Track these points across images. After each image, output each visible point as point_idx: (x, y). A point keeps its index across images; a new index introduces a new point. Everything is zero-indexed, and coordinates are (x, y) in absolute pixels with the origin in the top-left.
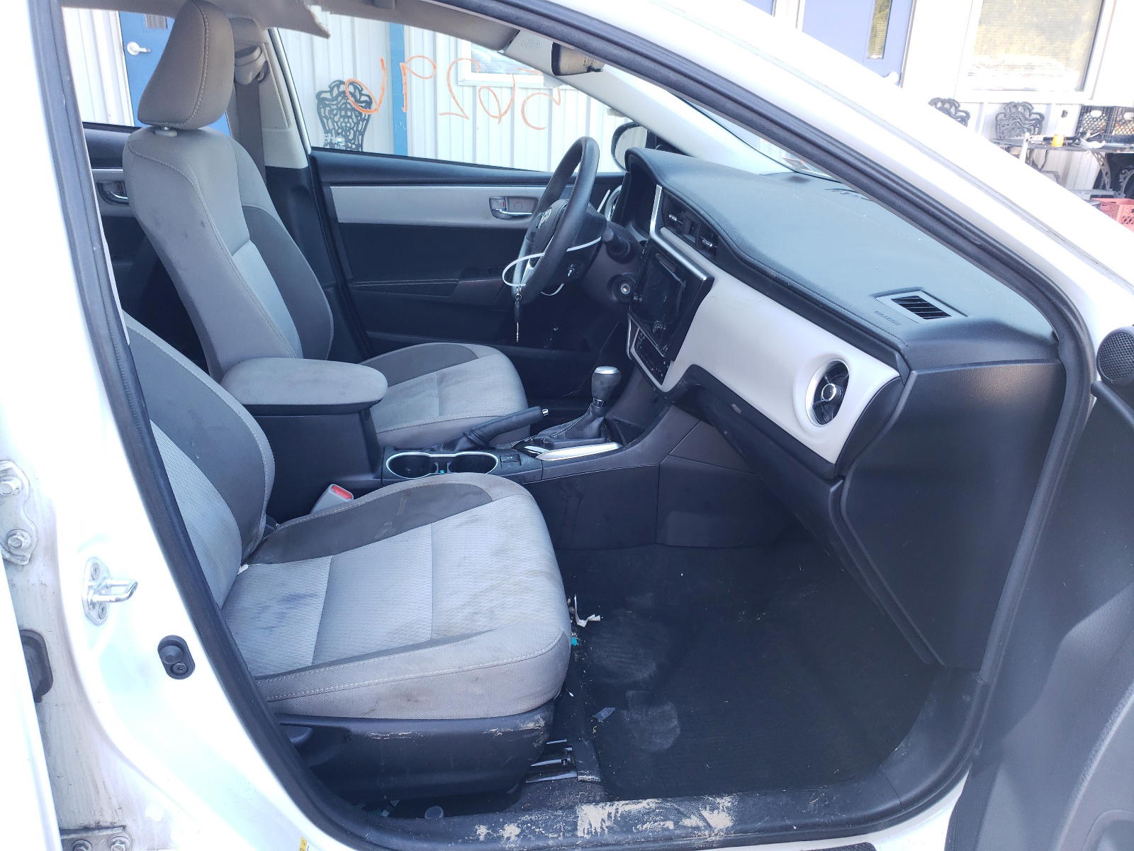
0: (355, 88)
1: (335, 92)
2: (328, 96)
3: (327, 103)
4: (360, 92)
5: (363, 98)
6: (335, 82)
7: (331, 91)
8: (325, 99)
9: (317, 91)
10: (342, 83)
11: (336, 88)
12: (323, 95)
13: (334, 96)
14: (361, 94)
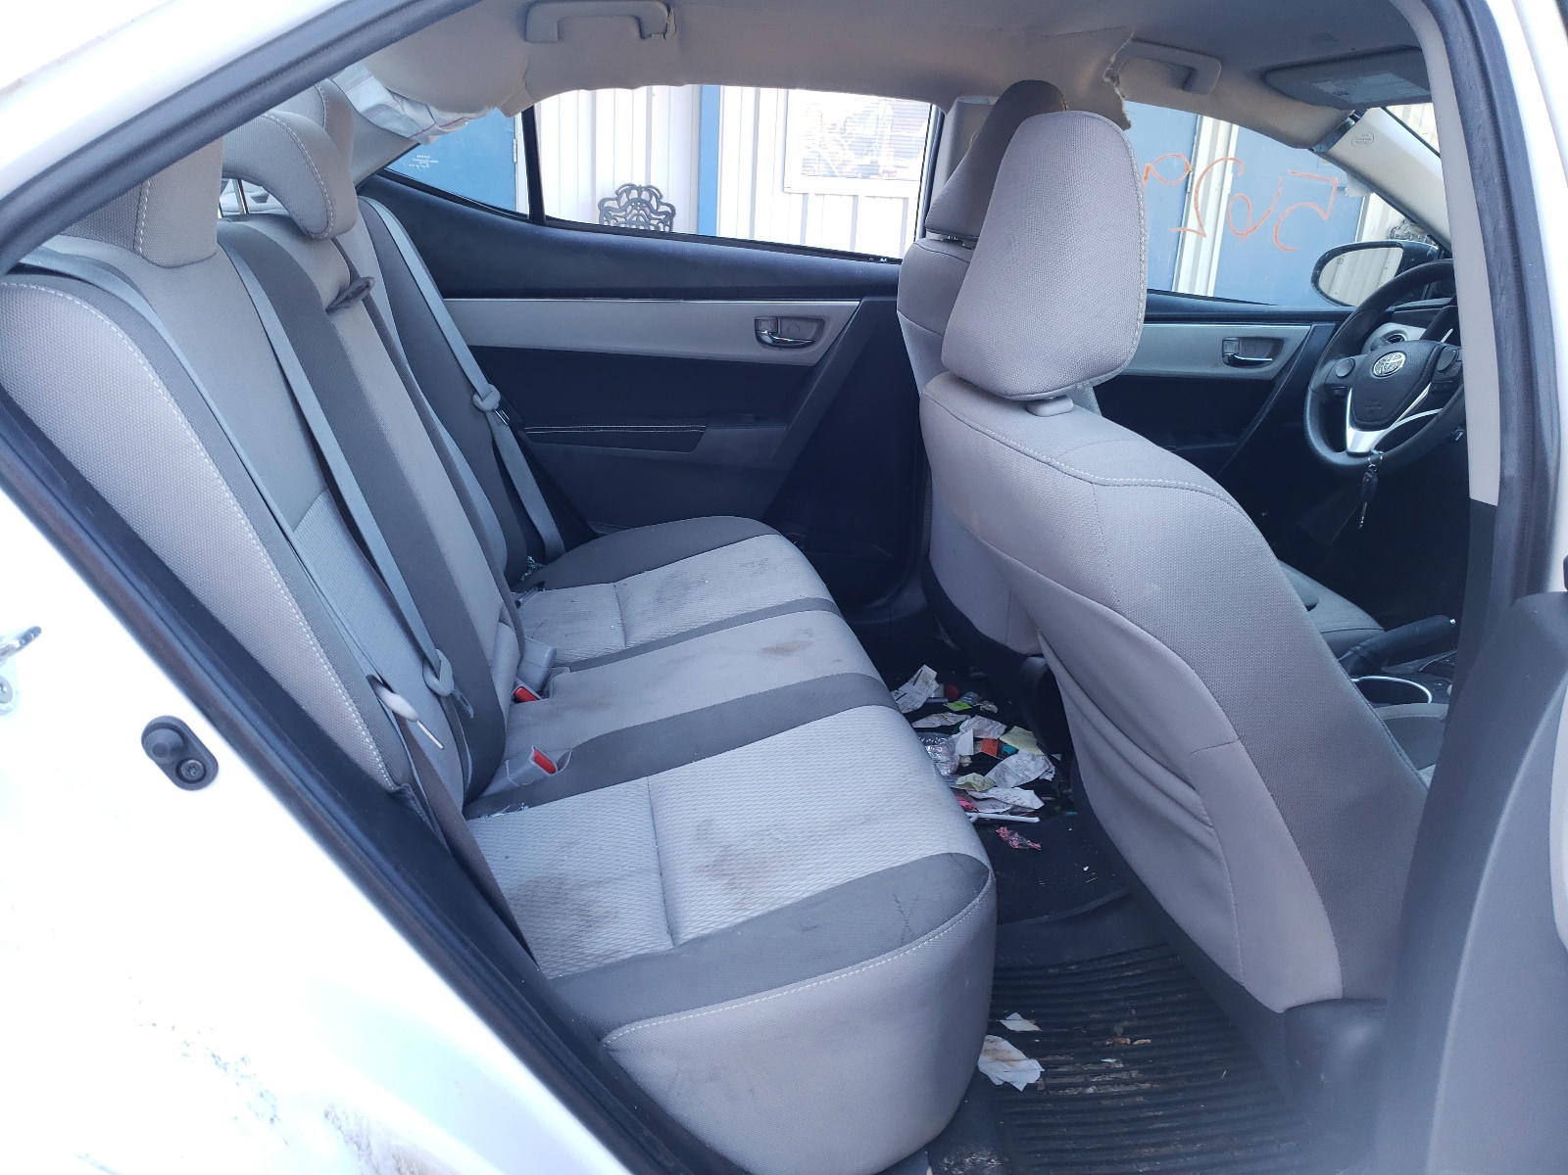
0: (652, 194)
1: (624, 199)
2: (614, 204)
3: (613, 214)
4: (658, 199)
5: (663, 208)
6: (624, 186)
7: (618, 199)
8: (609, 209)
9: (598, 199)
10: (632, 187)
11: (625, 195)
12: (607, 204)
13: (622, 204)
14: (659, 203)
